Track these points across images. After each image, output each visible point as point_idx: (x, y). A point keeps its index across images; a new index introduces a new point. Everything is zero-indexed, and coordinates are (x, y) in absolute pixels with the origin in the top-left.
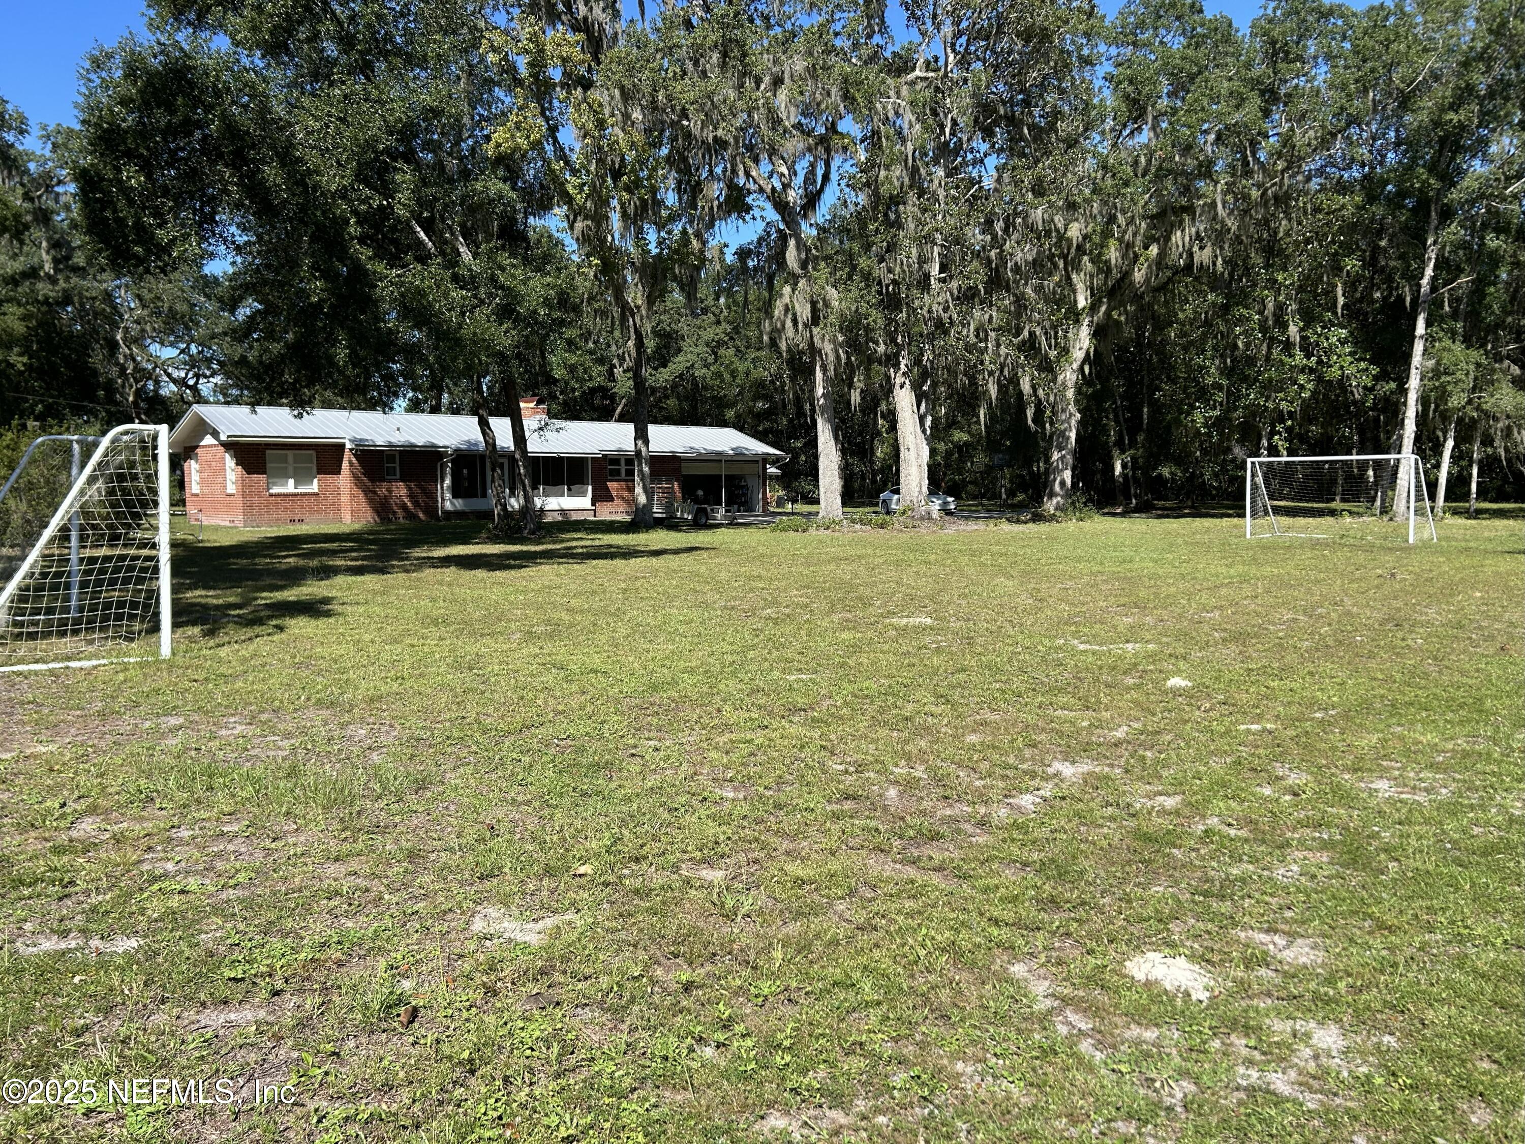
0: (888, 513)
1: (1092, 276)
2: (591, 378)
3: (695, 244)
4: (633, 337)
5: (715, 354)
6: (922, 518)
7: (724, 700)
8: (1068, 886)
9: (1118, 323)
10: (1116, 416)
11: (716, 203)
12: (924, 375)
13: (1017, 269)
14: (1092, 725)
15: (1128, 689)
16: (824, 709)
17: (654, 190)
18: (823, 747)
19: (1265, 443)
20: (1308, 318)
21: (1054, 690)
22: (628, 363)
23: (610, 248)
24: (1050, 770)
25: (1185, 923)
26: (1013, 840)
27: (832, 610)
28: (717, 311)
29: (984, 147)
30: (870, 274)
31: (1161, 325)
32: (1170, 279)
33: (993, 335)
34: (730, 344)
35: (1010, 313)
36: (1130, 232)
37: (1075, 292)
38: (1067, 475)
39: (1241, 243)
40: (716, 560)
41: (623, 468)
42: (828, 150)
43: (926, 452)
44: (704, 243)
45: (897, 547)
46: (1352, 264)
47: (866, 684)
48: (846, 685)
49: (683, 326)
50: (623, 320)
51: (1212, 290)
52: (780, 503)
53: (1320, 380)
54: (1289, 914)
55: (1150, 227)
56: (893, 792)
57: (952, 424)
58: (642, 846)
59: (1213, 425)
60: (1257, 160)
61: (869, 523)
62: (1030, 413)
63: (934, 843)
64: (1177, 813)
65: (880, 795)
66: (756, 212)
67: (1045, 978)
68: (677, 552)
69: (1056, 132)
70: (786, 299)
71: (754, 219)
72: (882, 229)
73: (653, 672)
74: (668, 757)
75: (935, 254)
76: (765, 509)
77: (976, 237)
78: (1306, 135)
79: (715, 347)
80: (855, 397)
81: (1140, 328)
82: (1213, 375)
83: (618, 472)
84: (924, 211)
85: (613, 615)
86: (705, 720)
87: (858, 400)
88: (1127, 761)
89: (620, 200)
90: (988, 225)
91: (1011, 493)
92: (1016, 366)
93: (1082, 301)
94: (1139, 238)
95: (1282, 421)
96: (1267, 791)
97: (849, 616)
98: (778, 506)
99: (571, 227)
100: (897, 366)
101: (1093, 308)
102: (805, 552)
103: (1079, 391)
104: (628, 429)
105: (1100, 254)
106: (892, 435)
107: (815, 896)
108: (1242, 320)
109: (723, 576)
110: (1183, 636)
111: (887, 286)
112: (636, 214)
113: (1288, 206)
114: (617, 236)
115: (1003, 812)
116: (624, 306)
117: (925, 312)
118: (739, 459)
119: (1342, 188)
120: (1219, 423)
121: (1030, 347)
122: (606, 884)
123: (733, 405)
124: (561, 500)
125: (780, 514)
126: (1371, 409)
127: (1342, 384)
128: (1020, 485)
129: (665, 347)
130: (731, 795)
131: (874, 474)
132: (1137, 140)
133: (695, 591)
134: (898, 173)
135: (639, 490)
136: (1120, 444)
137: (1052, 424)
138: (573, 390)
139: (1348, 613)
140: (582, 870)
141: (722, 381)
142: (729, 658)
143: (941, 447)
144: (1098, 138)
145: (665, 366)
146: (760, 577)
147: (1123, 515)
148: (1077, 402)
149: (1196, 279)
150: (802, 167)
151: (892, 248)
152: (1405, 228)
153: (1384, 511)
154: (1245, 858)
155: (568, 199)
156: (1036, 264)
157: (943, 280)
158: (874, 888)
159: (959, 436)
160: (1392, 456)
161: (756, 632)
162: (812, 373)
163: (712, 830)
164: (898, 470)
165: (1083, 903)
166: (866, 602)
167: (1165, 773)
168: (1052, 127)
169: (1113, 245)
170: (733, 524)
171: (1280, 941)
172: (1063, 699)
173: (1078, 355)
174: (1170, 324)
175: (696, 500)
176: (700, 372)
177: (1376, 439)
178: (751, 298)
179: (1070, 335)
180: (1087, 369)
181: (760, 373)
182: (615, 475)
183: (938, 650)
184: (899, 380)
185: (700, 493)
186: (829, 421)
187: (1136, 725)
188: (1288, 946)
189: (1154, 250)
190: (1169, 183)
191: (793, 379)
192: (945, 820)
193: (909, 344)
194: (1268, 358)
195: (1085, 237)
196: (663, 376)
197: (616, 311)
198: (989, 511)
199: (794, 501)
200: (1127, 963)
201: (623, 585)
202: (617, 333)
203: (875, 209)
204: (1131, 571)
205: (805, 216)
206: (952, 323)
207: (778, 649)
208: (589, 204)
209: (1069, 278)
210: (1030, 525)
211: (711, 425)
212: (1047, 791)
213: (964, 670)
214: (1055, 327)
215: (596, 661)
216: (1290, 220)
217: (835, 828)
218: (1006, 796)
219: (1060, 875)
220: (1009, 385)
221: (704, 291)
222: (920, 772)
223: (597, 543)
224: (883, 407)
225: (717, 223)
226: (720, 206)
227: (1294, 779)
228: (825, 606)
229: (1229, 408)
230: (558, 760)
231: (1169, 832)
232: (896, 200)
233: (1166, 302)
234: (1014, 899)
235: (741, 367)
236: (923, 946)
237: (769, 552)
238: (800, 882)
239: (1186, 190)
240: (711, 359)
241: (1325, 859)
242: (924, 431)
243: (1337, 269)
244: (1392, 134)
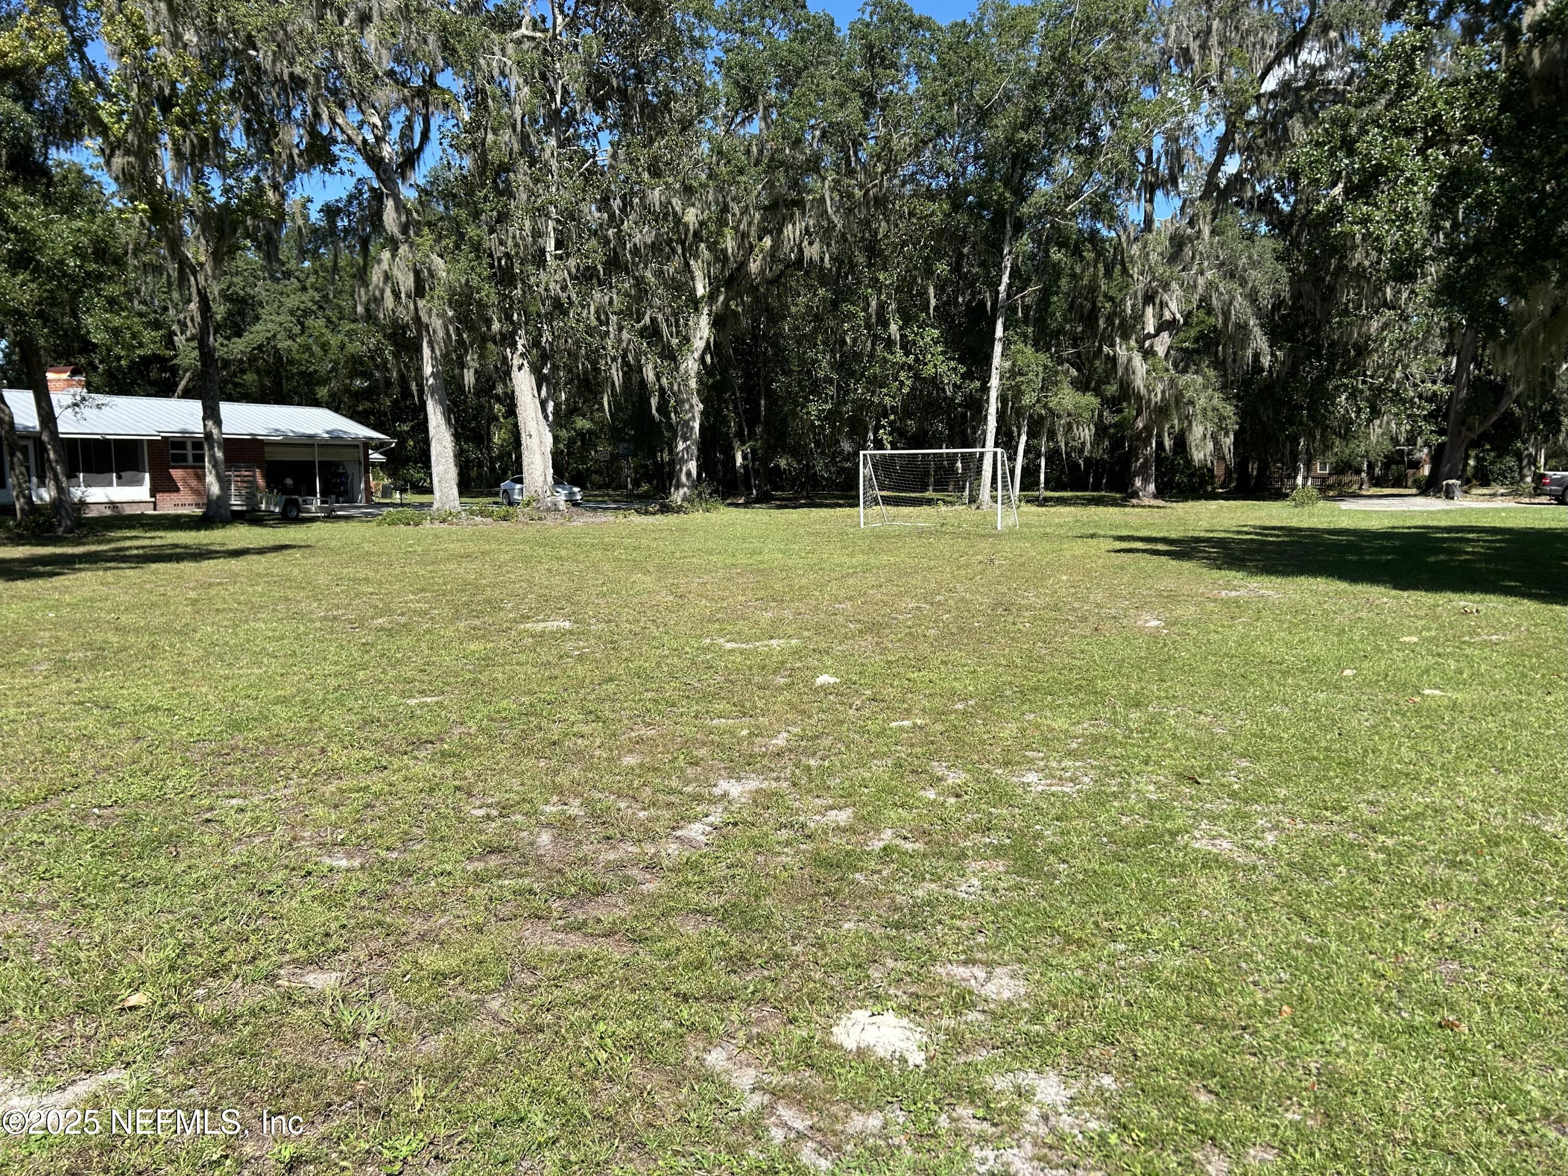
0: (511, 504)
1: (709, 264)
2: (141, 345)
3: (271, 195)
4: (195, 298)
5: (302, 324)
6: (548, 510)
7: (328, 737)
8: (756, 936)
9: (735, 313)
10: (735, 408)
11: (296, 151)
12: (545, 357)
13: (635, 251)
14: (751, 734)
15: (780, 689)
16: (456, 738)
17: (216, 128)
18: (458, 788)
19: (871, 436)
20: (907, 319)
21: (707, 697)
22: (191, 331)
23: (161, 192)
24: (717, 791)
25: (884, 965)
26: (688, 884)
27: (457, 617)
28: (302, 276)
29: (597, 120)
30: (480, 244)
31: (776, 318)
32: (782, 272)
33: (614, 318)
34: (320, 314)
35: (629, 295)
36: (745, 222)
37: (693, 279)
38: (693, 466)
39: (846, 240)
40: (312, 560)
41: (190, 452)
42: (426, 104)
43: (549, 439)
44: (283, 195)
45: (525, 541)
46: (942, 268)
47: (504, 704)
48: (480, 707)
49: (260, 290)
50: (182, 277)
51: (822, 285)
52: (386, 492)
53: (917, 377)
54: (980, 939)
55: (764, 219)
56: (545, 838)
57: (573, 411)
58: (222, 952)
59: (826, 418)
60: (858, 159)
61: (490, 515)
62: (654, 402)
63: (600, 899)
64: (852, 829)
65: (532, 844)
66: (342, 164)
67: (749, 1065)
68: (261, 551)
69: (670, 112)
70: (385, 266)
71: (342, 173)
72: (491, 196)
73: (235, 704)
74: (257, 820)
75: (550, 228)
76: (369, 500)
77: (592, 214)
78: (902, 142)
79: (301, 316)
80: (469, 378)
81: (756, 320)
82: (824, 369)
83: (184, 458)
84: (537, 181)
85: (180, 633)
86: (305, 765)
87: (473, 381)
88: (793, 774)
89: (172, 135)
90: (604, 203)
91: (636, 484)
92: (638, 354)
93: (700, 291)
94: (753, 228)
95: (886, 416)
96: (931, 794)
97: (477, 622)
98: (384, 496)
99: (108, 163)
100: (513, 345)
101: (712, 297)
102: (419, 549)
103: (700, 381)
104: (196, 407)
105: (716, 243)
106: (510, 420)
107: (462, 993)
108: (851, 316)
109: (322, 580)
110: (821, 629)
111: (500, 260)
112: (193, 154)
113: (886, 208)
114: (169, 178)
115: (673, 848)
116: (183, 262)
117: (541, 290)
118: (336, 443)
119: (932, 196)
120: (831, 416)
121: (652, 333)
122: (171, 1018)
123: (325, 382)
124: (108, 490)
125: (387, 505)
126: (960, 405)
127: (935, 381)
128: (643, 475)
129: (239, 313)
130: (344, 863)
131: (492, 461)
132: (748, 129)
133: (287, 599)
134: (507, 138)
135: (211, 479)
136: (740, 435)
137: (676, 413)
138: (119, 358)
139: (963, 599)
140: (133, 1000)
141: (312, 355)
142: (333, 682)
143: (564, 433)
144: (710, 123)
145: (240, 336)
146: (367, 580)
147: (746, 505)
148: (698, 391)
149: (807, 273)
150: (398, 119)
151: (503, 217)
152: (985, 238)
153: (973, 500)
154: (928, 876)
155: (103, 130)
156: (655, 247)
157: (560, 258)
158: (533, 970)
159: (582, 423)
160: (978, 450)
161: (366, 647)
162: (419, 349)
163: (320, 916)
164: (519, 457)
165: (776, 956)
166: (495, 606)
167: (831, 783)
168: (666, 106)
169: (728, 233)
170: (330, 517)
171: (980, 973)
172: (721, 706)
173: (699, 344)
174: (784, 317)
175: (284, 490)
176: (284, 344)
177: (963, 433)
178: (342, 263)
179: (691, 323)
180: (708, 359)
181: (355, 348)
182: (180, 461)
183: (581, 658)
184: (517, 361)
185: (289, 481)
186: (441, 402)
187: (796, 730)
188: (988, 979)
189: (767, 242)
190: (781, 174)
191: (396, 355)
192: (610, 867)
193: (526, 323)
194: (872, 355)
195: (702, 224)
196: (239, 347)
197: (173, 268)
198: (615, 501)
199: (403, 491)
200: (834, 1029)
201: (192, 595)
202: (176, 295)
203: (482, 172)
204: (762, 562)
205: (404, 178)
206: (571, 303)
207: (394, 667)
208: (130, 137)
209: (687, 265)
210: (659, 517)
211: (299, 404)
212: (716, 818)
213: (611, 680)
214: (676, 315)
215: (155, 695)
216: (888, 222)
217: (480, 893)
218: (673, 828)
219: (746, 923)
220: (632, 371)
221: (286, 251)
222: (575, 809)
223: (158, 542)
224: (499, 390)
225: (298, 177)
226: (301, 155)
227: (955, 778)
228: (447, 612)
229: (840, 403)
230: (99, 839)
231: (849, 855)
232: (505, 168)
233: (779, 295)
234: (700, 965)
235: (334, 341)
236: (602, 1047)
237: (376, 549)
238: (440, 977)
239: (795, 184)
240: (297, 329)
241: (1001, 869)
242: (546, 417)
243: (929, 272)
244: (972, 148)
